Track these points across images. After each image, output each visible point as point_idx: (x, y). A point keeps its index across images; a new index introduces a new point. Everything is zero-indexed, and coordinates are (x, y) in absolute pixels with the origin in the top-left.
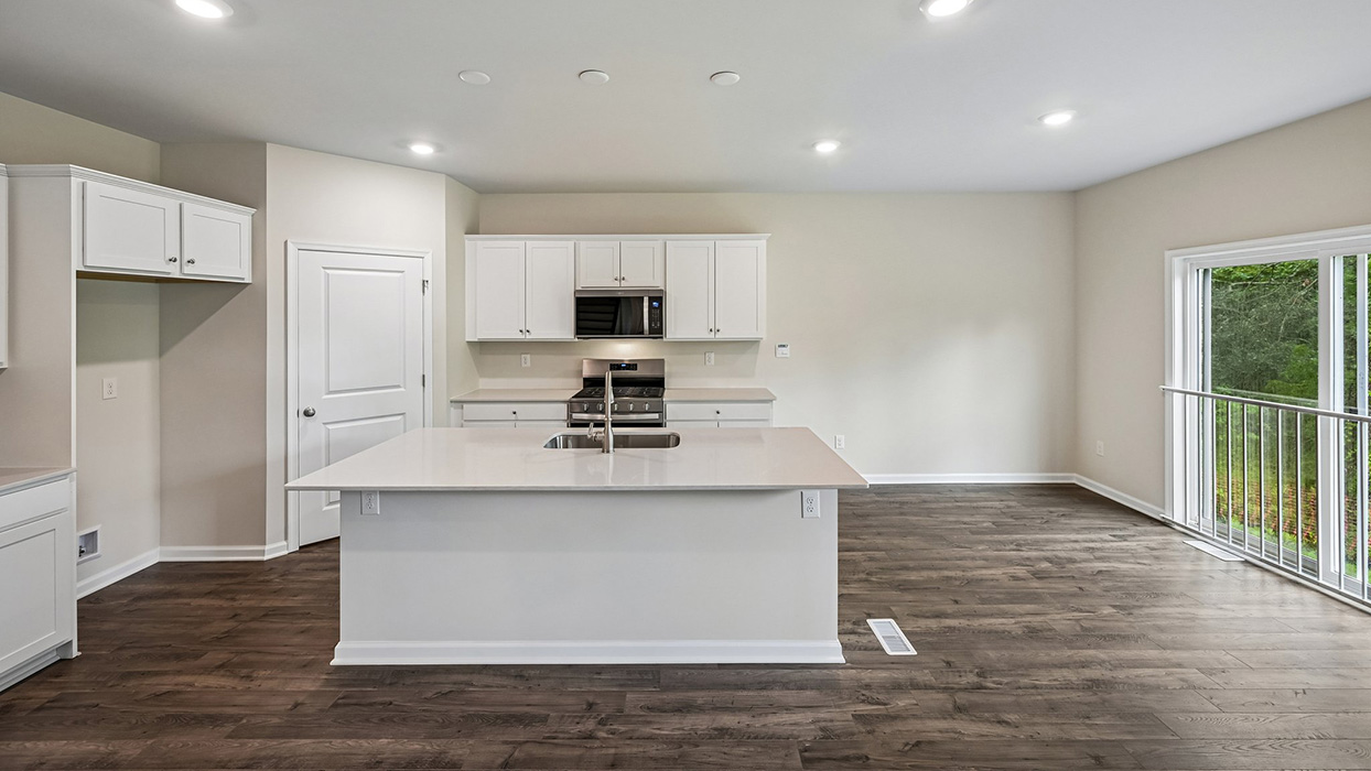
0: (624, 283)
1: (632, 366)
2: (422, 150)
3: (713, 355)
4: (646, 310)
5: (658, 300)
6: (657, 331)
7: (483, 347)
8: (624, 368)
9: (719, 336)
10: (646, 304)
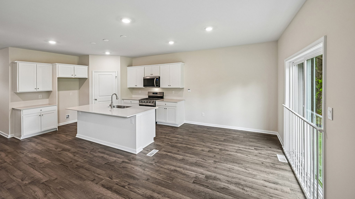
0: (152, 75)
1: (156, 93)
2: (108, 53)
3: (174, 91)
4: (155, 81)
6: (158, 85)
8: (155, 94)
9: (171, 87)
10: (155, 79)
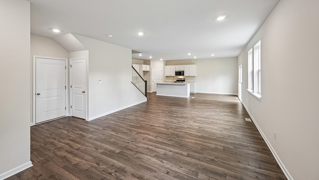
5: (183, 72)
7: (167, 77)
